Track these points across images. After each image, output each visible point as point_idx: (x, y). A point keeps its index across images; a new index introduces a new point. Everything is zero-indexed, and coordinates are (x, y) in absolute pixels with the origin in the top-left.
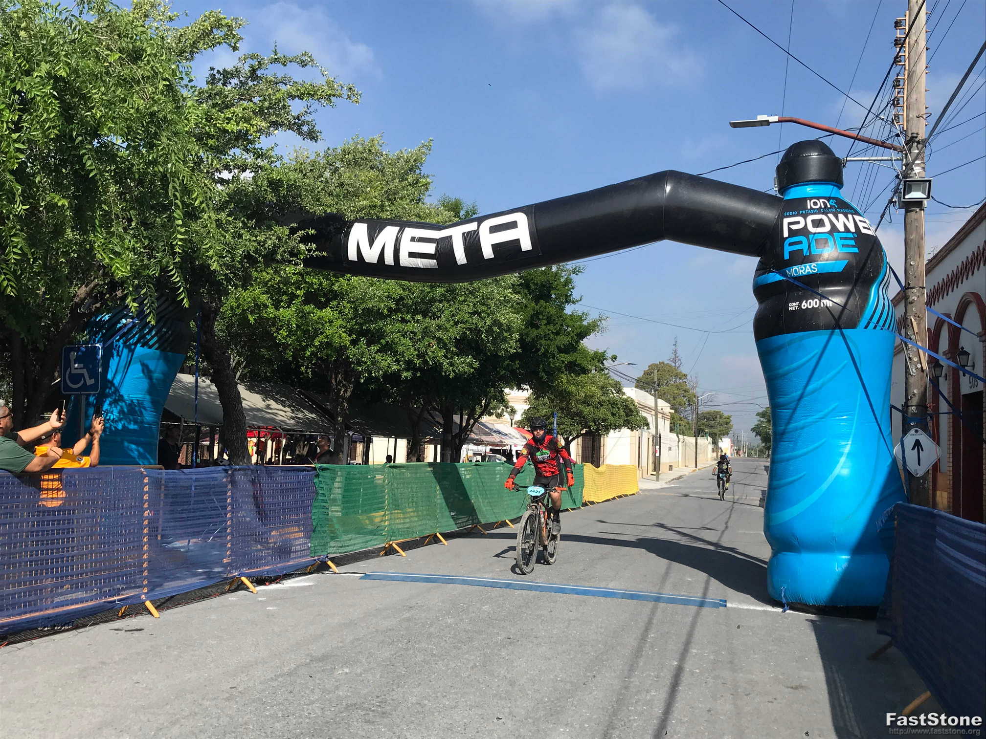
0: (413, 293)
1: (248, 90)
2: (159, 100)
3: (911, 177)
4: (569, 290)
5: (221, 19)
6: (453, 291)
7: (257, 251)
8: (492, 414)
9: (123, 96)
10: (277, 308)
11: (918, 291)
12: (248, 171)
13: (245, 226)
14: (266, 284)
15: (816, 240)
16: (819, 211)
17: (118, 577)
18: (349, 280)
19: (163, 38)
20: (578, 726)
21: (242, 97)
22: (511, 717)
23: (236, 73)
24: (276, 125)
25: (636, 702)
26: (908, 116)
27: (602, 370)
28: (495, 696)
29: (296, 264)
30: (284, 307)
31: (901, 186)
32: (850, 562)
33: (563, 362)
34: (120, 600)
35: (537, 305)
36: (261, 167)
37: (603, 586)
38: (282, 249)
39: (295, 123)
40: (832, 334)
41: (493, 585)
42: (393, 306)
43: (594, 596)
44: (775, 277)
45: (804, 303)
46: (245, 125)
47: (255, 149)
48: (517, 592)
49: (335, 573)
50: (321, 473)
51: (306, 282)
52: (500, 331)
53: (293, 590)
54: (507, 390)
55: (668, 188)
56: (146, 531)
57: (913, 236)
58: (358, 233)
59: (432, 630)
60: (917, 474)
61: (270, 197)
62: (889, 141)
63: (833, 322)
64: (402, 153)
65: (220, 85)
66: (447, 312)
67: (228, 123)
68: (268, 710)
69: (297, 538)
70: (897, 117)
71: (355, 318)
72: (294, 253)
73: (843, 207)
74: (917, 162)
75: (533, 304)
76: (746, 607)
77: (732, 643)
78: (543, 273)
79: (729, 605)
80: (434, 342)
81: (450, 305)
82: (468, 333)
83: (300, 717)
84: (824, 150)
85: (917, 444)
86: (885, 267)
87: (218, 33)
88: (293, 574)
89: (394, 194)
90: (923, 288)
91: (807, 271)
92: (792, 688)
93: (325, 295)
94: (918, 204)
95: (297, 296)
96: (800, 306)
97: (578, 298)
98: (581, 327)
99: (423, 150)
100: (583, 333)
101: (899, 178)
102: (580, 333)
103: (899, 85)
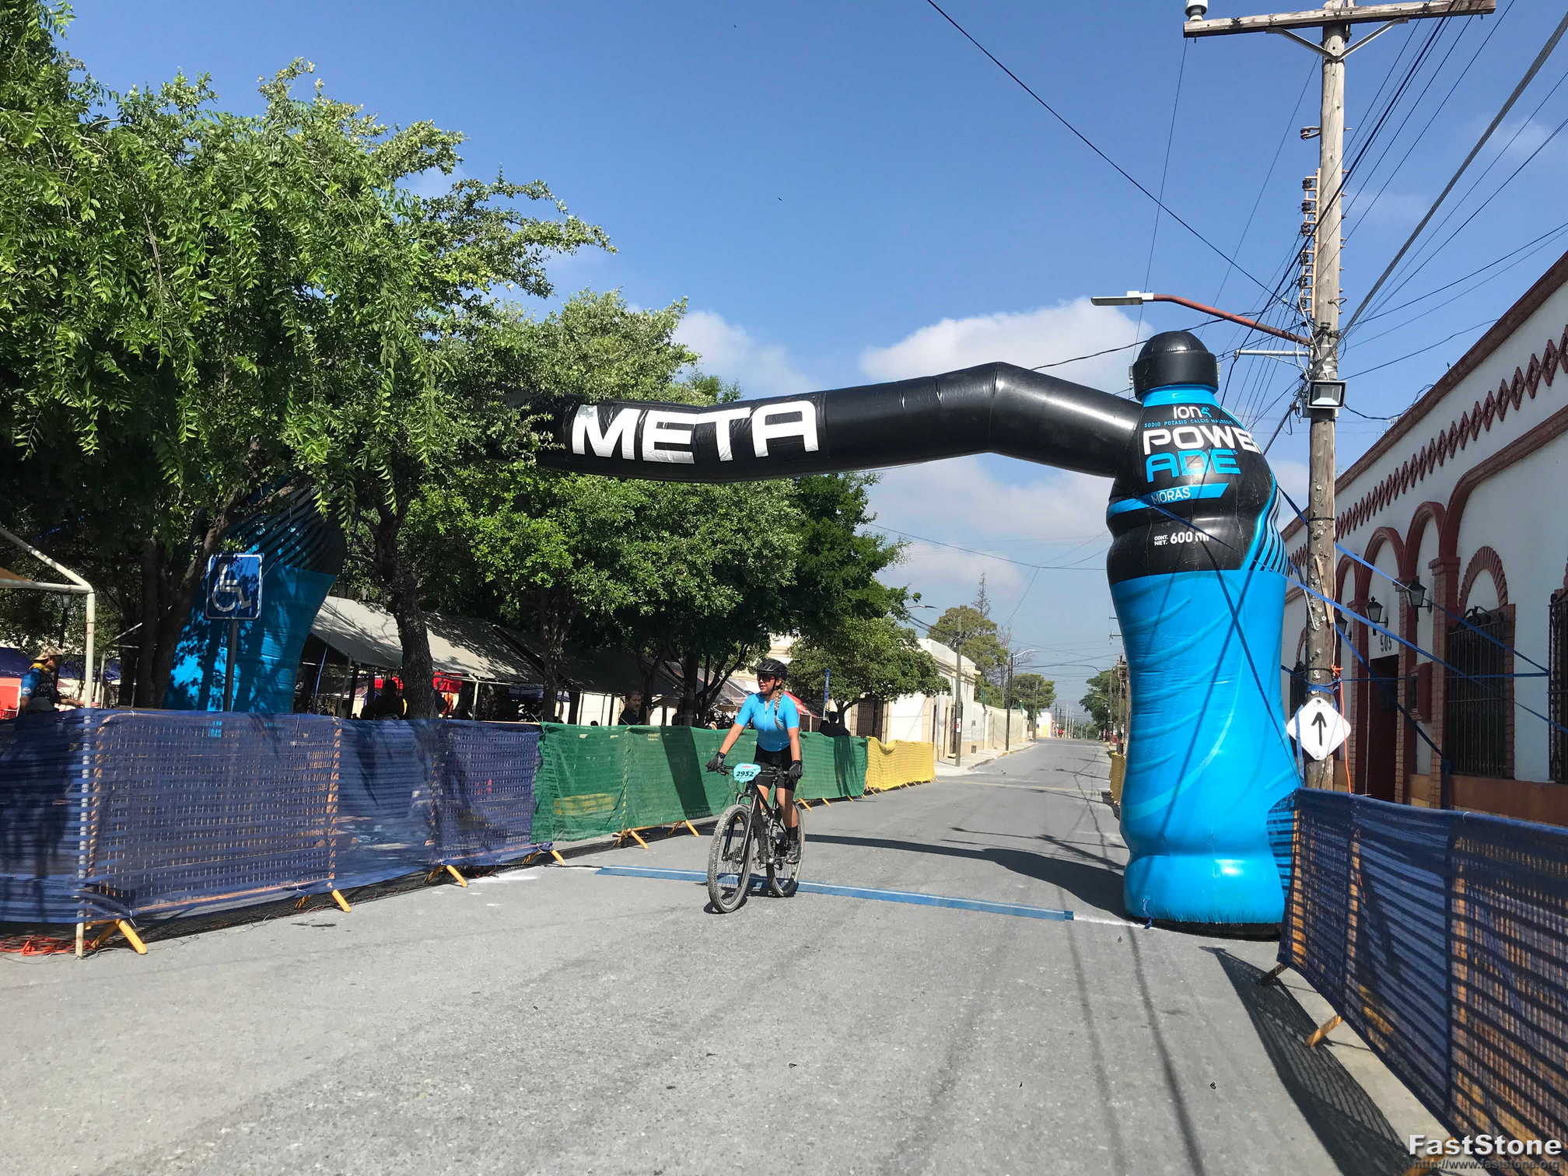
2: (382, 243)
3: (1319, 379)
4: (861, 504)
5: (434, 134)
7: (478, 439)
9: (339, 238)
10: (476, 517)
11: (1325, 524)
14: (463, 481)
15: (1186, 457)
16: (1188, 422)
18: (574, 482)
20: (915, 1045)
23: (448, 205)
26: (1317, 301)
27: (902, 613)
30: (485, 515)
31: (1307, 389)
33: (850, 600)
34: (301, 888)
35: (817, 523)
37: (912, 891)
39: (519, 272)
40: (1208, 576)
42: (632, 518)
43: (902, 902)
44: (1136, 504)
45: (1174, 536)
46: (470, 275)
49: (563, 866)
50: (548, 734)
51: (516, 482)
52: (772, 556)
53: (513, 884)
54: (772, 636)
57: (1320, 453)
58: (586, 419)
60: (1317, 756)
62: (1294, 332)
63: (1210, 561)
64: (645, 315)
66: (703, 529)
70: (1304, 301)
71: (581, 531)
72: (522, 446)
73: (1219, 417)
74: (1328, 359)
75: (813, 522)
78: (829, 481)
79: (1076, 918)
80: (683, 567)
81: (707, 519)
85: (1319, 718)
86: (1274, 491)
87: (428, 152)
88: (509, 866)
90: (1332, 519)
91: (1177, 496)
93: (542, 501)
94: (1327, 414)
95: (504, 501)
96: (1168, 541)
97: (871, 517)
98: (875, 554)
99: (676, 312)
100: (877, 563)
101: (1304, 379)
102: (873, 563)
103: (1307, 261)
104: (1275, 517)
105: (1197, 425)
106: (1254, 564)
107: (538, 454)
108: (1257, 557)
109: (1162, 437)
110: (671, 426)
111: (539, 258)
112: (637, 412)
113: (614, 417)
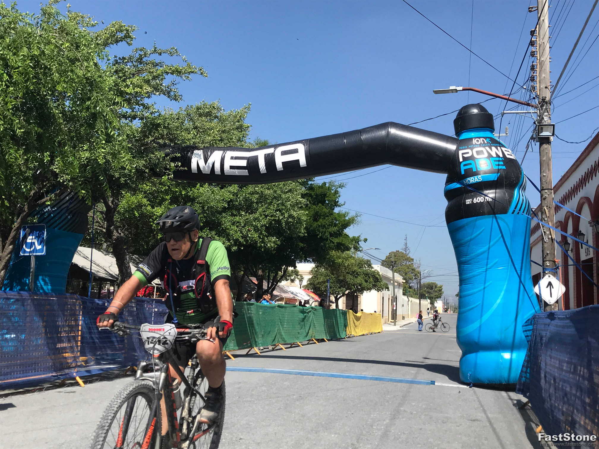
2: (91, 70)
3: (542, 123)
4: (337, 198)
5: (122, 26)
8: (288, 279)
10: (153, 207)
11: (548, 191)
14: (145, 192)
23: (130, 59)
26: (540, 87)
27: (358, 248)
29: (169, 175)
30: (157, 207)
31: (537, 129)
33: (333, 243)
35: (316, 207)
37: (358, 374)
39: (166, 90)
41: (289, 373)
42: (226, 206)
44: (457, 185)
45: (475, 199)
46: (138, 89)
48: (305, 377)
57: (544, 159)
58: (198, 156)
60: (550, 303)
62: (530, 102)
64: (232, 112)
66: (260, 210)
67: (128, 88)
70: (534, 88)
72: (166, 169)
74: (545, 114)
75: (314, 206)
76: (447, 385)
79: (436, 384)
80: (251, 228)
81: (262, 205)
82: (273, 223)
85: (550, 284)
86: (523, 177)
87: (120, 35)
90: (551, 189)
91: (475, 180)
94: (547, 139)
95: (166, 200)
96: (472, 202)
97: (343, 203)
98: (344, 221)
99: (246, 110)
100: (346, 224)
101: (535, 124)
102: (344, 225)
103: (534, 69)
104: (524, 189)
105: (484, 147)
106: (514, 211)
107: (174, 173)
108: (515, 208)
109: (468, 153)
110: (237, 158)
111: (175, 83)
112: (222, 152)
113: (210, 155)
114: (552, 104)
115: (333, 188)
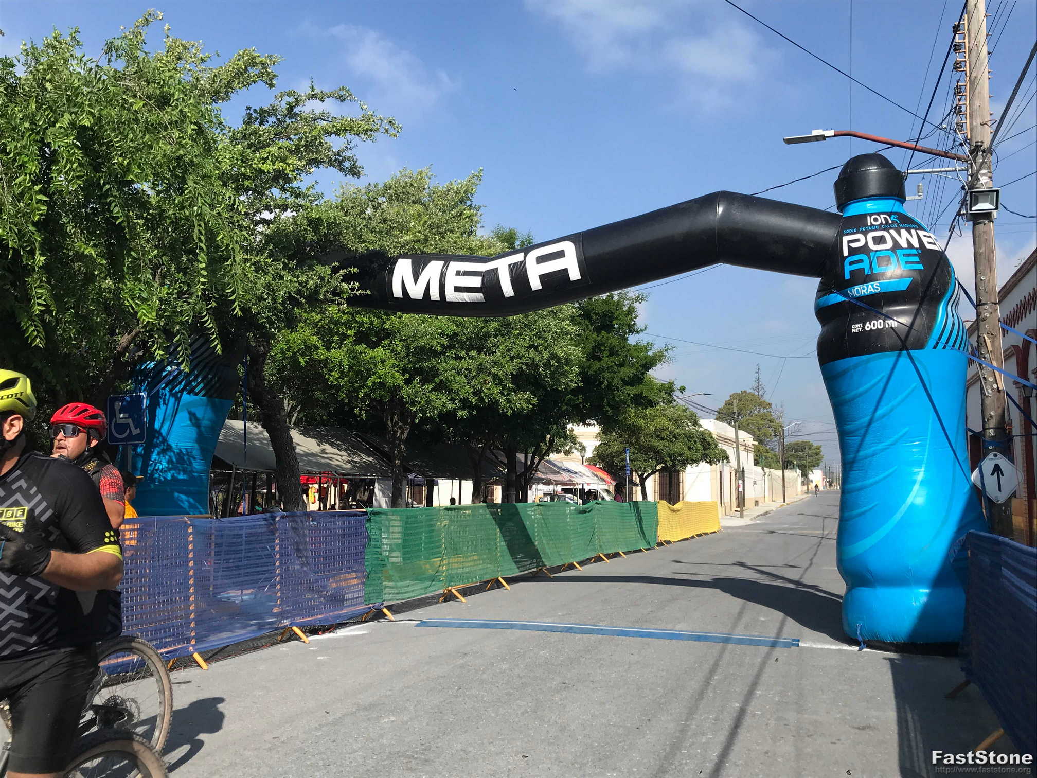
0: (467, 329)
1: (286, 128)
2: (187, 144)
3: (977, 188)
4: (632, 319)
5: (254, 58)
6: (508, 325)
7: (299, 292)
8: (560, 451)
9: (150, 143)
10: (328, 349)
11: (990, 307)
12: (289, 211)
13: (285, 266)
14: (316, 324)
15: (877, 258)
16: (880, 227)
17: (165, 629)
18: (400, 318)
19: (197, 79)
20: (626, 770)
21: (278, 135)
22: (557, 763)
23: (273, 111)
24: (316, 162)
25: (690, 746)
26: (971, 124)
27: (671, 402)
28: (542, 741)
29: (339, 304)
30: (335, 348)
31: (968, 198)
32: (930, 595)
33: (629, 395)
34: (167, 653)
35: (598, 336)
36: (301, 206)
37: (669, 628)
38: (324, 289)
39: (336, 160)
40: (899, 356)
41: (552, 630)
42: (446, 343)
43: (658, 637)
44: (836, 298)
45: (868, 324)
46: (281, 164)
47: (292, 188)
48: (578, 636)
49: (391, 621)
50: (373, 518)
51: (357, 322)
52: (559, 365)
53: (347, 639)
54: (569, 426)
55: (720, 210)
56: (191, 581)
57: (982, 250)
58: (403, 269)
59: (485, 676)
60: (998, 501)
61: (310, 236)
62: (953, 151)
63: (899, 343)
64: (452, 185)
65: (257, 125)
66: (502, 347)
67: (263, 164)
68: (309, 759)
69: (352, 584)
70: (960, 126)
71: (407, 357)
72: (336, 293)
73: (906, 222)
74: (983, 171)
75: (595, 335)
76: (820, 646)
77: (800, 684)
78: (605, 302)
79: (801, 644)
80: (489, 379)
81: (505, 340)
82: (524, 368)
83: (342, 765)
84: (883, 162)
85: (997, 469)
86: (953, 283)
87: (253, 72)
88: (347, 623)
89: (438, 227)
90: (996, 304)
91: (869, 290)
92: (859, 728)
93: (377, 335)
94: (987, 215)
95: (348, 337)
96: (864, 328)
97: (643, 328)
98: (646, 357)
99: (474, 180)
100: (649, 364)
101: (965, 189)
102: (646, 364)
103: (961, 92)
106: (937, 344)
108: (940, 339)
109: (859, 240)
110: (466, 273)
113: (424, 268)
114: (994, 154)
115: (626, 303)
